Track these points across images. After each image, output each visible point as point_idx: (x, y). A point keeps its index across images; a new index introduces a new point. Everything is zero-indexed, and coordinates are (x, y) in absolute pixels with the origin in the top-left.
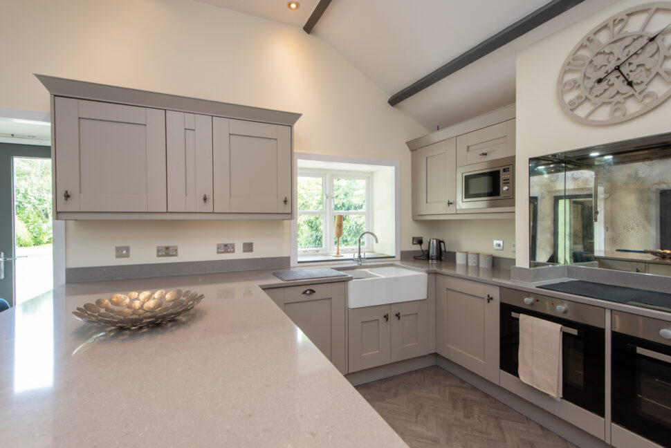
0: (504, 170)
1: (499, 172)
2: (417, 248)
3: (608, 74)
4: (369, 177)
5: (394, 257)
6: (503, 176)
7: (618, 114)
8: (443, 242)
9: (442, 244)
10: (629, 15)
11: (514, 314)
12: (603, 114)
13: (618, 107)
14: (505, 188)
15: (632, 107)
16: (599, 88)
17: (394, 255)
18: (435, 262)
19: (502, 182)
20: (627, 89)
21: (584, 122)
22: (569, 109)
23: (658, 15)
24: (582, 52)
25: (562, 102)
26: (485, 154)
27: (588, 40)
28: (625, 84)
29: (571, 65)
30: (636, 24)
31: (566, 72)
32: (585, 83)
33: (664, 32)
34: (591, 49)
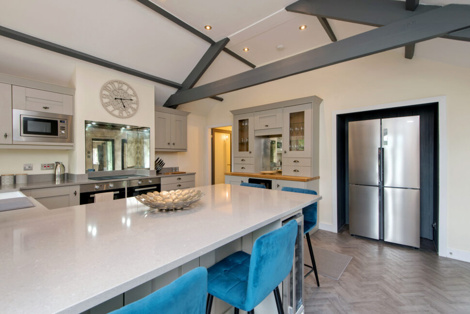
0: (61, 121)
1: (57, 121)
3: (118, 99)
6: (60, 125)
7: (121, 115)
10: (123, 83)
11: (91, 196)
12: (117, 112)
13: (121, 112)
14: (62, 132)
15: (125, 114)
16: (115, 102)
19: (59, 128)
20: (123, 107)
21: (110, 113)
22: (105, 106)
23: (130, 89)
24: (109, 85)
25: (102, 101)
26: (46, 108)
27: (112, 83)
28: (123, 105)
29: (105, 88)
30: (125, 87)
31: (104, 89)
32: (111, 98)
33: (131, 95)
34: (112, 86)
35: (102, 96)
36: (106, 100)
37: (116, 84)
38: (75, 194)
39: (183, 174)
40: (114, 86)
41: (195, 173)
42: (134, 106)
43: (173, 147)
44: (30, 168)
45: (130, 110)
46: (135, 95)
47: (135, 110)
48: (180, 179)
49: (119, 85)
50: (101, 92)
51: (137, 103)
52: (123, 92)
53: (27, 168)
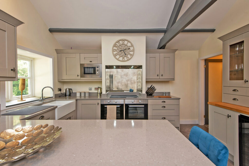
0: (97, 67)
1: (95, 67)
2: (59, 92)
3: (122, 50)
4: (32, 60)
5: (53, 97)
6: (97, 69)
7: (123, 59)
8: (71, 89)
9: (71, 90)
10: (125, 40)
11: (105, 106)
12: (121, 59)
13: (123, 58)
14: (98, 72)
15: (126, 59)
16: (120, 53)
17: (53, 96)
18: (68, 97)
20: (125, 55)
21: (118, 59)
22: (115, 56)
23: (129, 43)
24: (117, 44)
25: (113, 53)
26: (91, 62)
27: (118, 42)
28: (124, 54)
29: (115, 45)
30: (126, 42)
31: (114, 47)
32: (118, 51)
33: (130, 46)
34: (119, 44)
35: (113, 50)
36: (115, 53)
37: (121, 42)
38: (98, 104)
39: (170, 98)
40: (120, 43)
41: (180, 99)
42: (132, 53)
43: (161, 77)
44: (91, 89)
45: (129, 56)
46: (132, 46)
47: (132, 56)
48: (164, 102)
49: (122, 42)
50: (113, 48)
51: (133, 51)
52: (125, 45)
53: (90, 89)
